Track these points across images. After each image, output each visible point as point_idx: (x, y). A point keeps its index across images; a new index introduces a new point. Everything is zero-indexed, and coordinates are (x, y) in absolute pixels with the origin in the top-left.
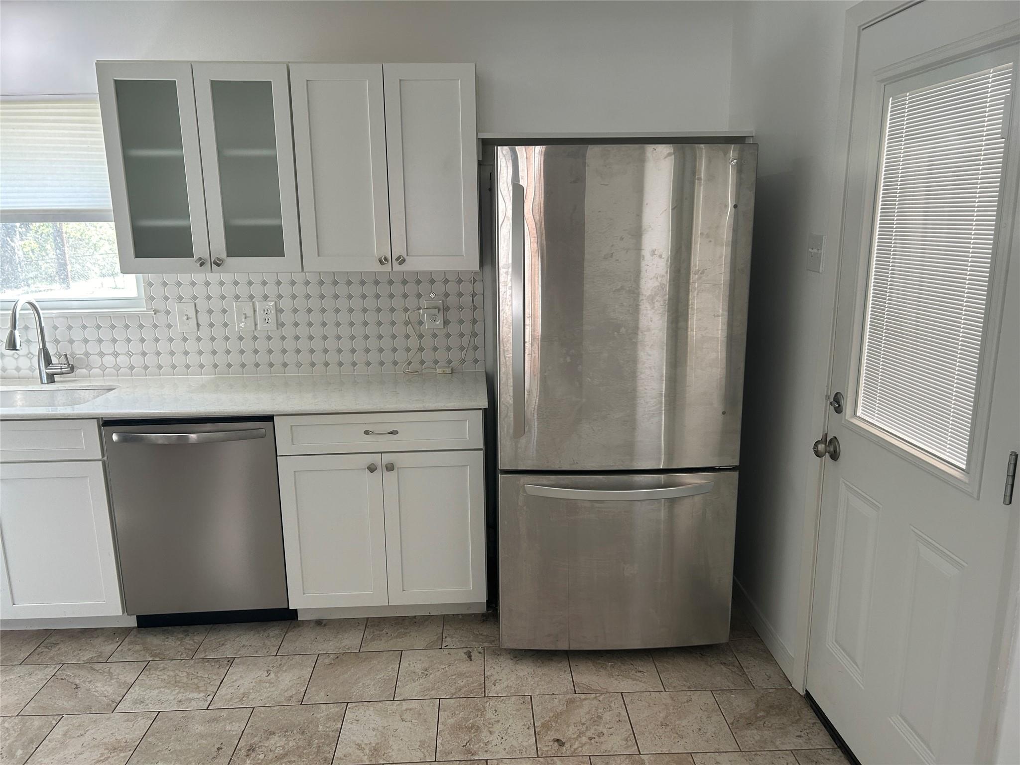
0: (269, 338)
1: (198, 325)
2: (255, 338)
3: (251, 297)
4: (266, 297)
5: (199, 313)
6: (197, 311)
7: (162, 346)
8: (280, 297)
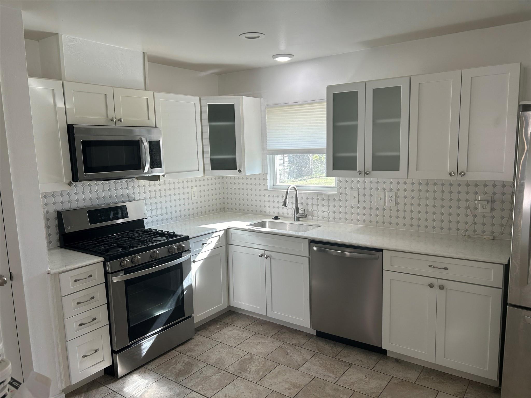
0: (391, 210)
1: (359, 201)
2: (384, 209)
3: (384, 189)
4: (391, 190)
5: (360, 196)
6: (359, 195)
7: (342, 209)
8: (398, 190)
